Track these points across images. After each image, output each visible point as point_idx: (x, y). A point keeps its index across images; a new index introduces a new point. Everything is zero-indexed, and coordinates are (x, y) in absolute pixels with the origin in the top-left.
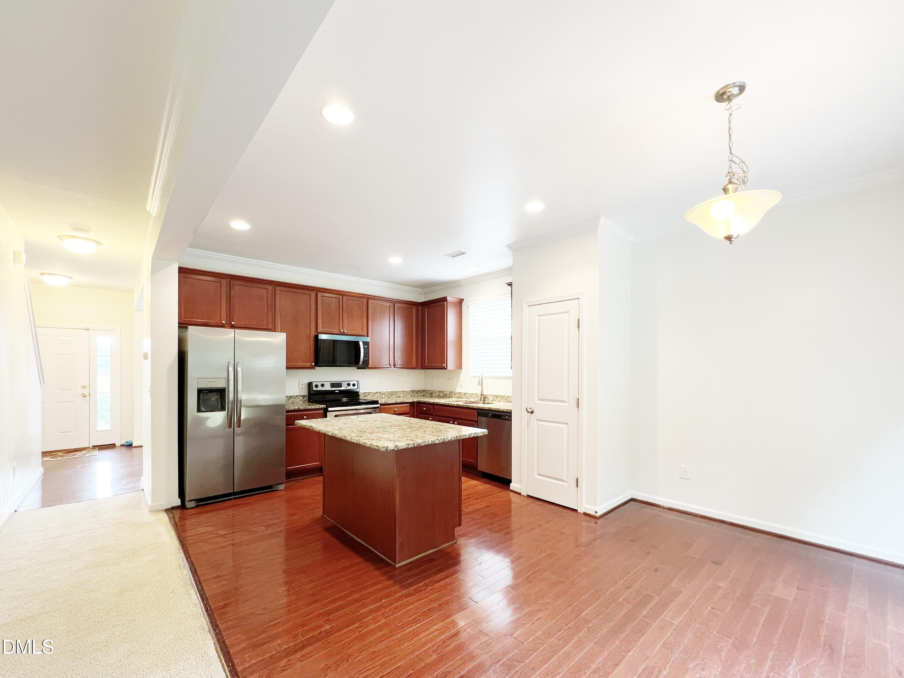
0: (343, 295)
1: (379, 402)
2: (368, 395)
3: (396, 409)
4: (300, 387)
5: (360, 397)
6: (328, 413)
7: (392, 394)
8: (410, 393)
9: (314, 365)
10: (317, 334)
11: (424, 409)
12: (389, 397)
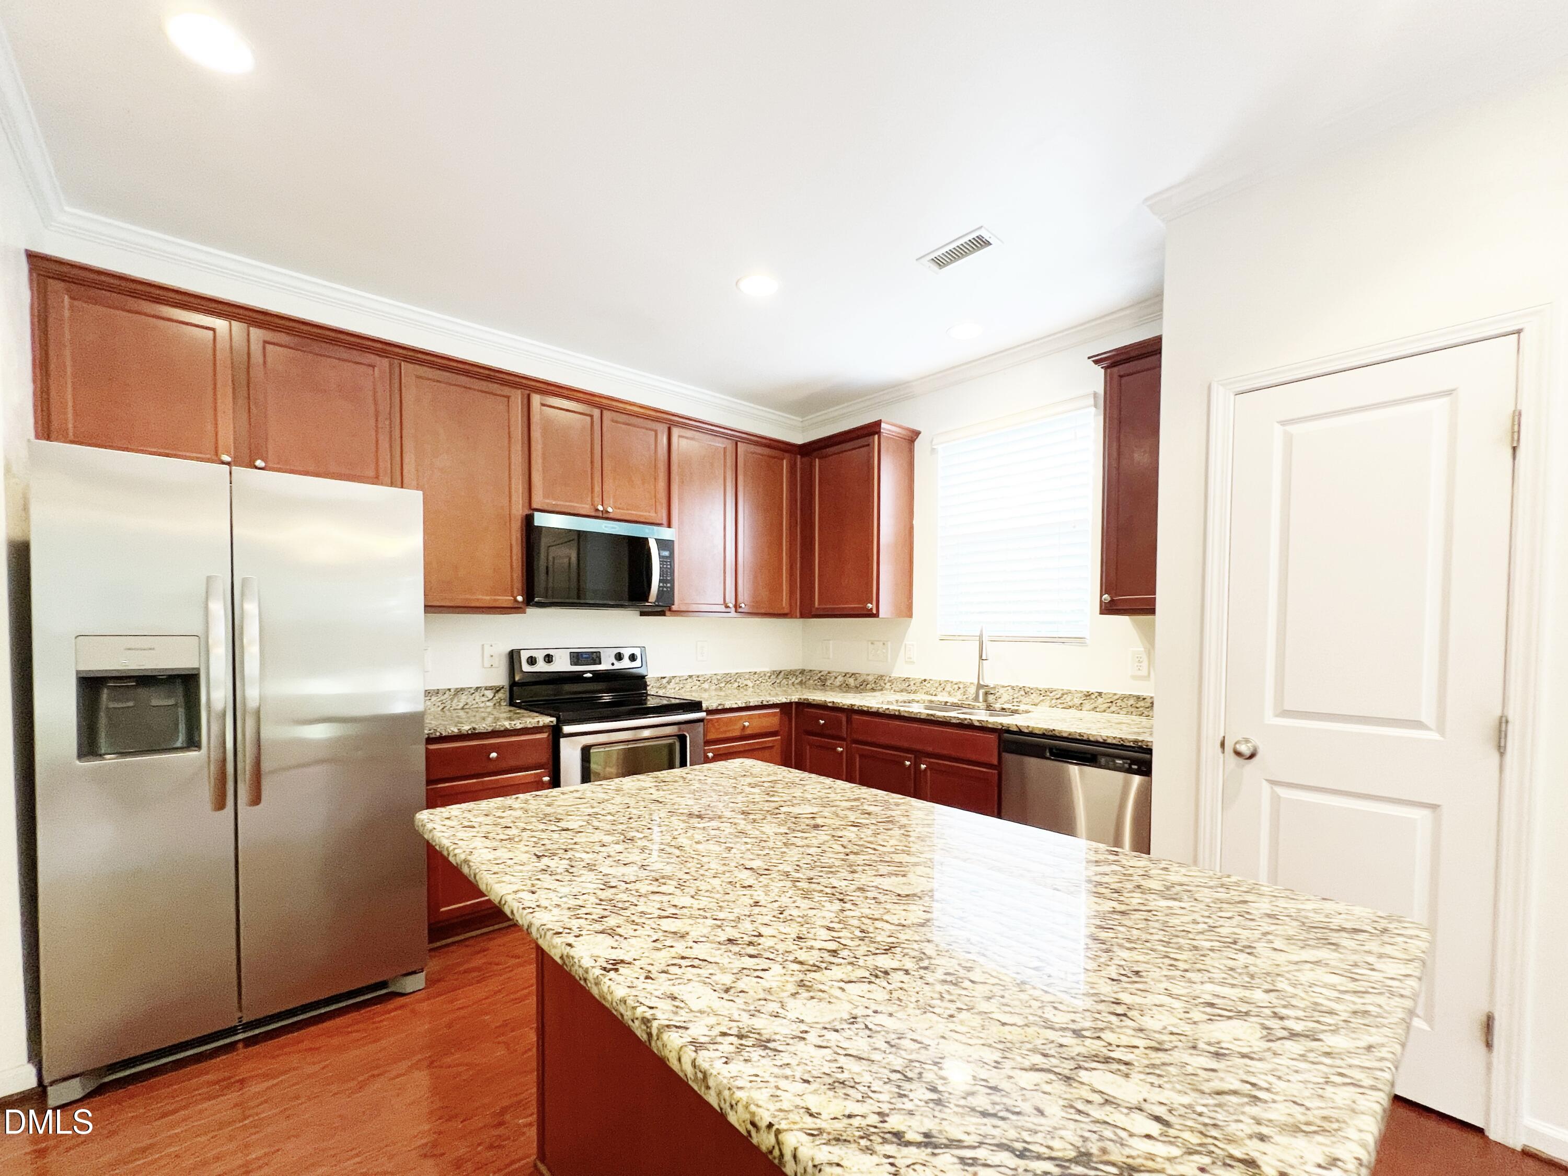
0: (602, 408)
1: (704, 706)
2: (669, 682)
3: (747, 724)
4: (487, 664)
5: (648, 688)
6: (562, 740)
7: (728, 679)
8: (770, 677)
9: (523, 602)
10: (531, 512)
11: (822, 722)
12: (721, 689)
